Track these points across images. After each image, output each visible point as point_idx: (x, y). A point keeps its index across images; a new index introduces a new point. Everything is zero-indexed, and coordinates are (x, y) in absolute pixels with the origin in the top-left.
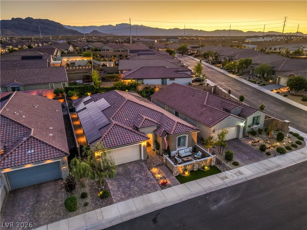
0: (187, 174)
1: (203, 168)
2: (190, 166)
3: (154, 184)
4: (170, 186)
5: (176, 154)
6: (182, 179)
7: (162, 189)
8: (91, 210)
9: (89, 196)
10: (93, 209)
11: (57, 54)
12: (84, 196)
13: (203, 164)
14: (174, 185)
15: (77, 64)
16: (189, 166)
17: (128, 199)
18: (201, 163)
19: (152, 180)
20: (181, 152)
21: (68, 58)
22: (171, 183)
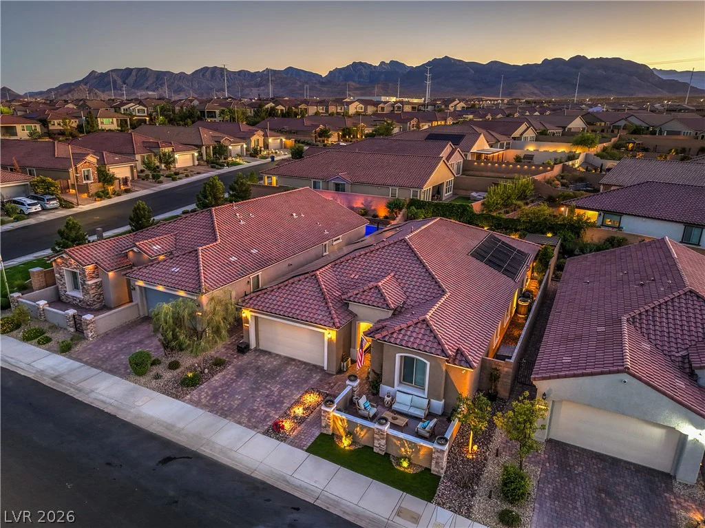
0: (345, 445)
1: (399, 459)
2: (365, 431)
3: (268, 416)
4: (284, 439)
5: (388, 396)
6: (324, 446)
7: (266, 433)
8: (150, 388)
9: (178, 371)
10: (153, 389)
11: (522, 134)
12: (174, 366)
13: (406, 451)
14: (292, 443)
15: (536, 160)
16: (362, 430)
17: (202, 409)
18: (398, 443)
19: (276, 409)
20: (400, 397)
21: (539, 146)
22: (296, 436)
